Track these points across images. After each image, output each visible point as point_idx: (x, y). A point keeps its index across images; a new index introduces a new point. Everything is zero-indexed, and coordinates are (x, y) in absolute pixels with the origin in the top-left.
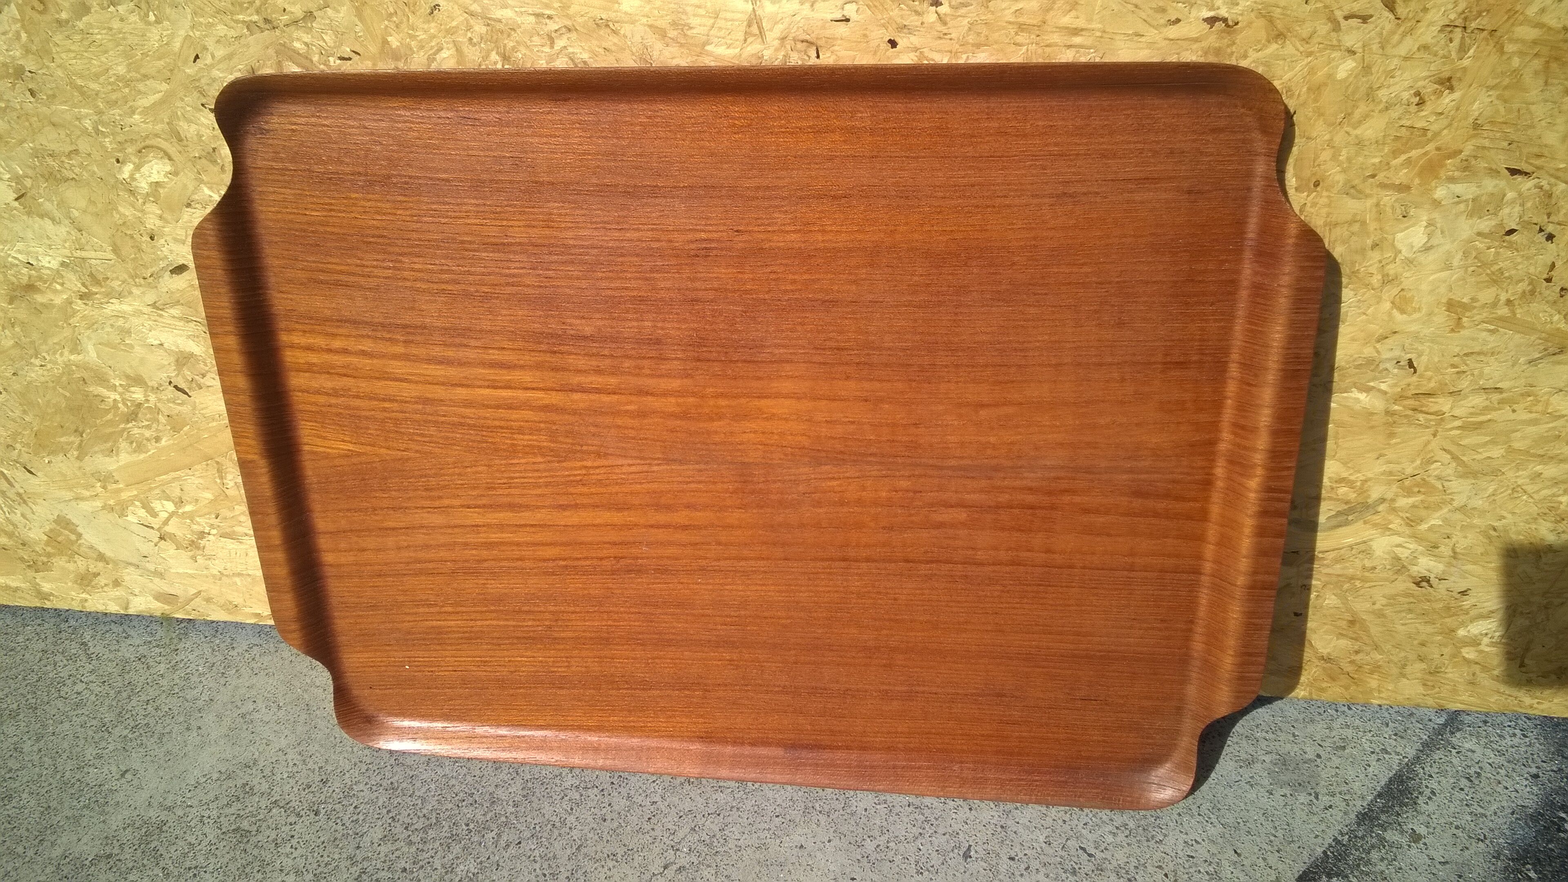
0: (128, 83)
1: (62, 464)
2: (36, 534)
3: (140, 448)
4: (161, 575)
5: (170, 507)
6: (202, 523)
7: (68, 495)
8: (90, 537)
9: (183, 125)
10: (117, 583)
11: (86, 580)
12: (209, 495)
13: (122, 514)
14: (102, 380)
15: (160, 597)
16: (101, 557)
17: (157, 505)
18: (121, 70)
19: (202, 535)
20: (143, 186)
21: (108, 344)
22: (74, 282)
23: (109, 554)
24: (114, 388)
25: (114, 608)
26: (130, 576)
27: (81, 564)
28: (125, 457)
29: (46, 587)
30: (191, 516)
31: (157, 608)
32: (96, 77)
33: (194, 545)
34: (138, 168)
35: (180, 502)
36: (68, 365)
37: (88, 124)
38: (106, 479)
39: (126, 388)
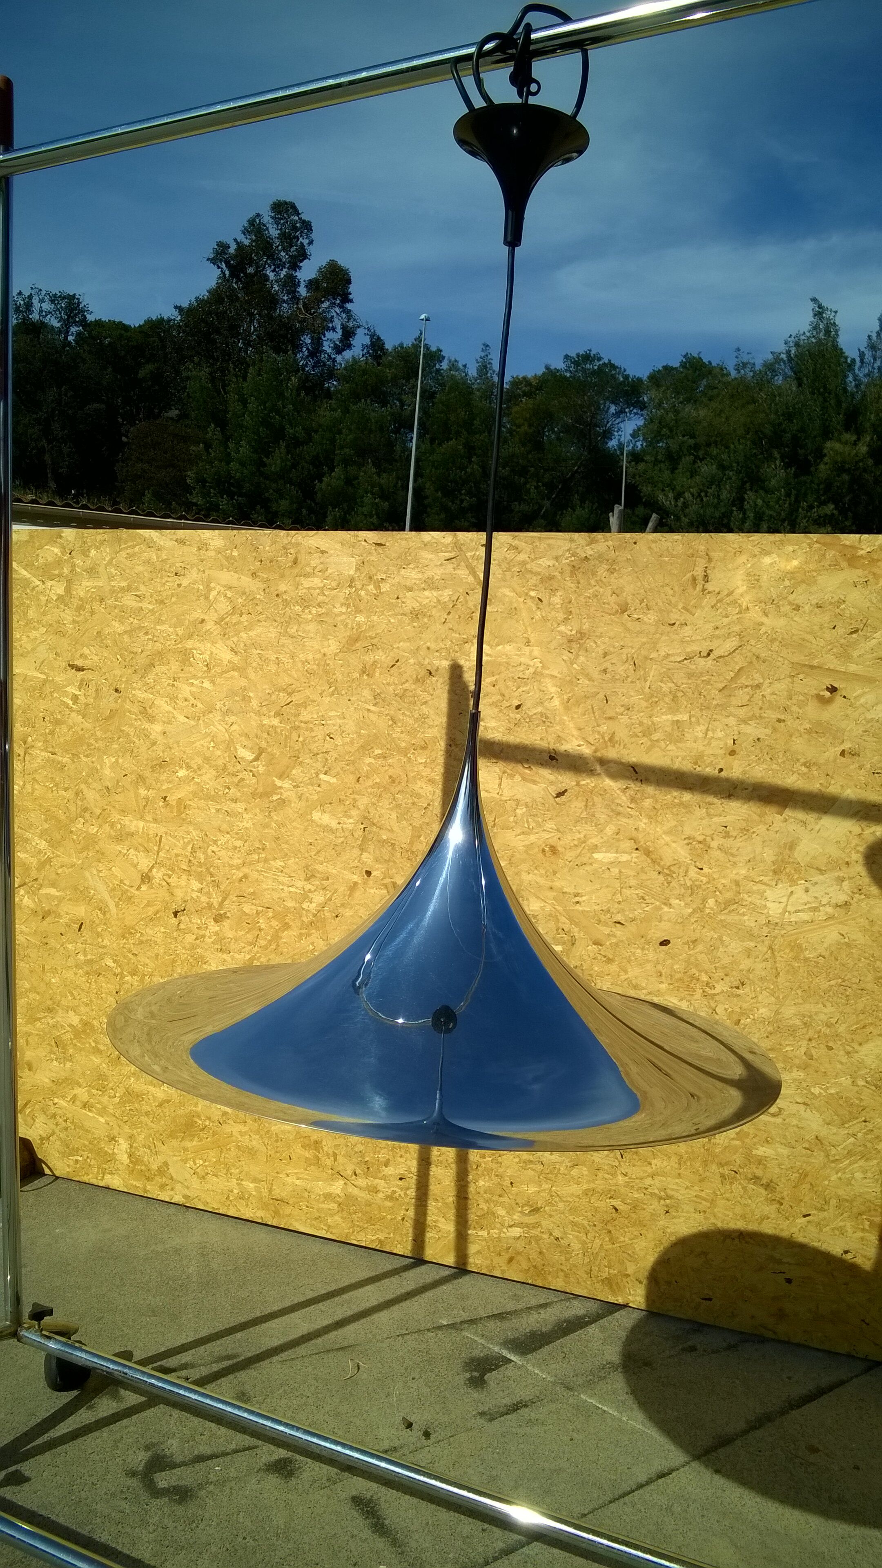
1: (175, 1143)
2: (154, 1167)
4: (188, 1187)
5: (201, 1162)
6: (210, 1169)
7: (171, 1153)
8: (172, 1170)
10: (172, 1189)
11: (162, 1187)
12: (214, 1160)
13: (185, 1163)
14: (199, 1117)
15: (186, 1197)
16: (172, 1178)
17: (197, 1161)
23: (175, 1177)
27: (164, 1180)
28: (194, 1143)
29: (148, 1187)
30: (206, 1166)
35: (205, 1161)
38: (186, 1149)
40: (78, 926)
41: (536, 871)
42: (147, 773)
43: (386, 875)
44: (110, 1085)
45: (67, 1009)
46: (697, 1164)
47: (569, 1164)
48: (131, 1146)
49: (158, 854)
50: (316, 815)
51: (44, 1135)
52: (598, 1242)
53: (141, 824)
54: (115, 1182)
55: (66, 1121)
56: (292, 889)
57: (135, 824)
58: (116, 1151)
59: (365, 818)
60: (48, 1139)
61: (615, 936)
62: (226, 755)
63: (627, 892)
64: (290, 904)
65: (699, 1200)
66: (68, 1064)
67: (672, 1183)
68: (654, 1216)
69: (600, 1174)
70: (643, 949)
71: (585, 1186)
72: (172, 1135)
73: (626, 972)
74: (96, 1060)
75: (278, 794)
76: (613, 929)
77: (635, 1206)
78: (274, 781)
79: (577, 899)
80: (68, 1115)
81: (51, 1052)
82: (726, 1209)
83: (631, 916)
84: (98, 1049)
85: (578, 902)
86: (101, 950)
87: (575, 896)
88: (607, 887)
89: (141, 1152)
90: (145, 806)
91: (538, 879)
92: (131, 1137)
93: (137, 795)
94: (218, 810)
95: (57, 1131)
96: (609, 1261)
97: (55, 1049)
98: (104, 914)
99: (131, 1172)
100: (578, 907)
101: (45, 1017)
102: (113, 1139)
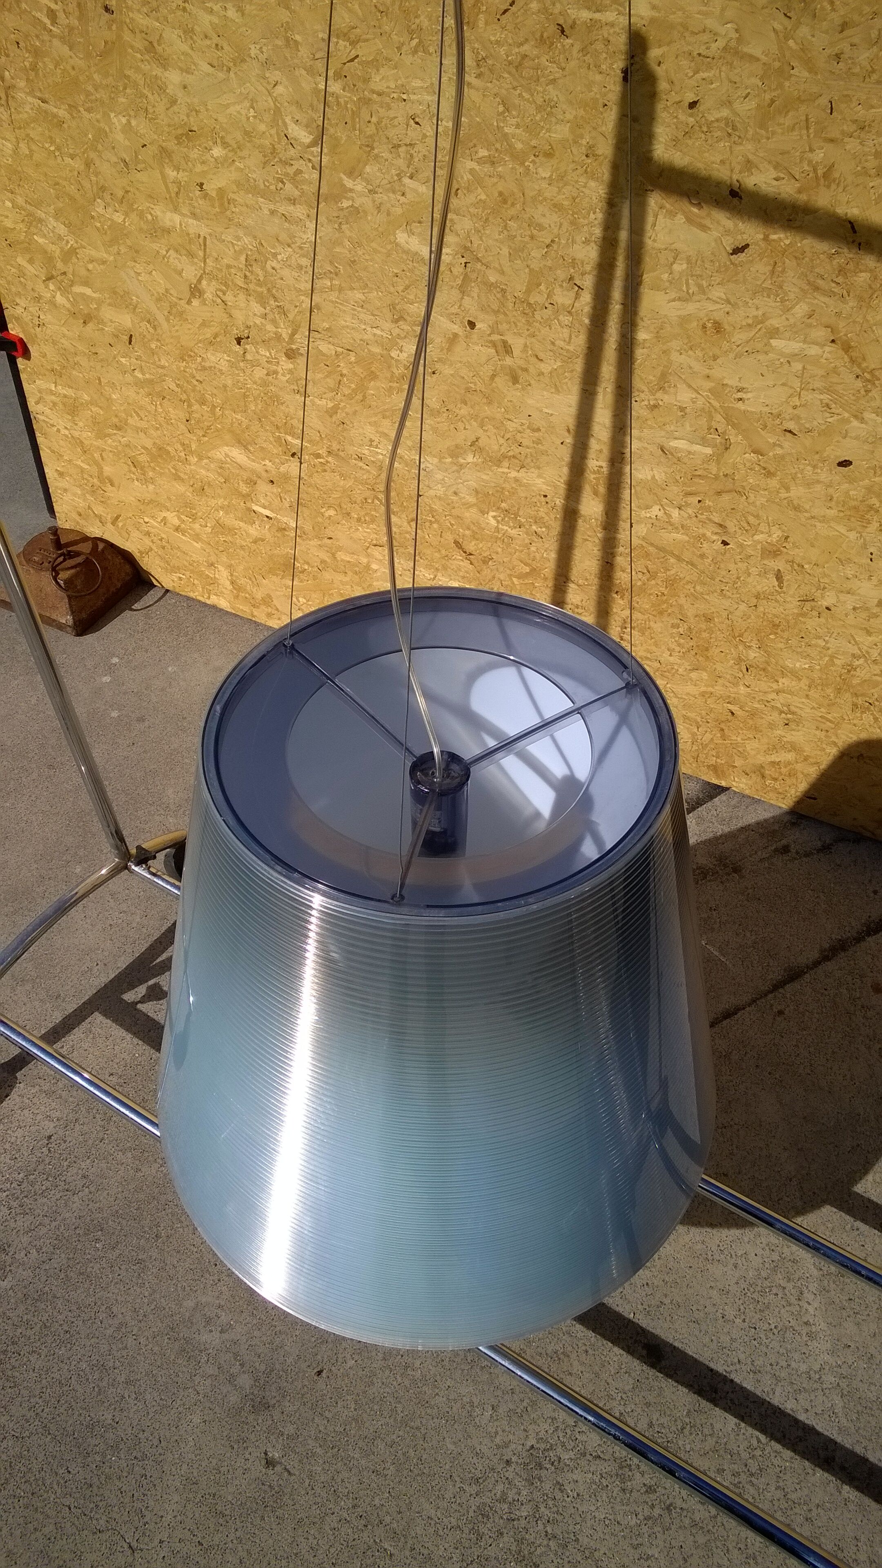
40: (127, 338)
41: (690, 352)
42: (171, 145)
43: (494, 330)
44: (200, 514)
45: (138, 430)
46: (829, 691)
47: (689, 668)
48: (232, 575)
49: (205, 261)
50: (401, 237)
51: (142, 549)
52: (708, 736)
53: (177, 218)
54: (223, 604)
55: (161, 540)
56: (378, 332)
57: (170, 219)
58: (217, 576)
59: (466, 248)
60: (147, 553)
61: (781, 447)
62: (273, 131)
63: (807, 396)
64: (376, 350)
65: (824, 721)
66: (151, 487)
67: (796, 702)
68: (772, 726)
69: (720, 681)
70: (815, 467)
71: (703, 689)
72: (272, 571)
73: (788, 489)
74: (180, 488)
75: (348, 199)
76: (781, 438)
77: (753, 714)
78: (341, 179)
79: (740, 395)
80: (163, 536)
81: (130, 471)
82: (851, 733)
83: (807, 426)
84: (179, 477)
85: (741, 399)
86: (160, 371)
87: (739, 391)
88: (784, 384)
89: (242, 581)
90: (177, 193)
91: (694, 364)
92: (230, 567)
93: (164, 176)
94: (273, 212)
95: (154, 548)
96: (717, 753)
97: (133, 469)
98: (155, 328)
99: (237, 597)
100: (740, 405)
101: (115, 434)
102: (212, 565)
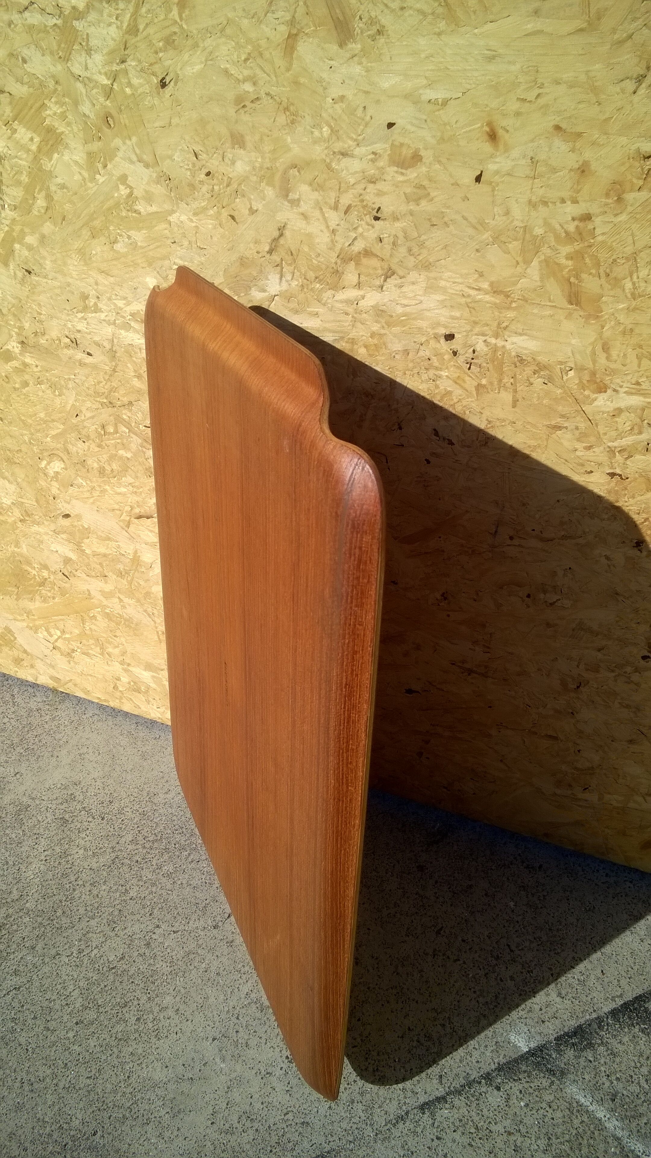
0: (45, 422)
1: (9, 601)
3: (45, 600)
4: (53, 667)
5: (59, 633)
6: (74, 645)
7: (11, 617)
9: (70, 447)
10: (32, 666)
11: (18, 662)
12: (77, 631)
13: (36, 632)
14: (29, 563)
15: (52, 678)
17: (52, 631)
18: (42, 415)
19: (73, 651)
20: (51, 473)
21: (32, 546)
22: (17, 513)
23: (28, 650)
24: (34, 568)
25: (30, 679)
26: (39, 664)
27: (16, 653)
28: (38, 604)
30: (68, 640)
31: (51, 684)
32: (31, 416)
33: (69, 655)
34: (49, 463)
35: (63, 632)
36: (13, 552)
37: (26, 438)
38: (29, 613)
39: (40, 569)
